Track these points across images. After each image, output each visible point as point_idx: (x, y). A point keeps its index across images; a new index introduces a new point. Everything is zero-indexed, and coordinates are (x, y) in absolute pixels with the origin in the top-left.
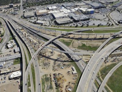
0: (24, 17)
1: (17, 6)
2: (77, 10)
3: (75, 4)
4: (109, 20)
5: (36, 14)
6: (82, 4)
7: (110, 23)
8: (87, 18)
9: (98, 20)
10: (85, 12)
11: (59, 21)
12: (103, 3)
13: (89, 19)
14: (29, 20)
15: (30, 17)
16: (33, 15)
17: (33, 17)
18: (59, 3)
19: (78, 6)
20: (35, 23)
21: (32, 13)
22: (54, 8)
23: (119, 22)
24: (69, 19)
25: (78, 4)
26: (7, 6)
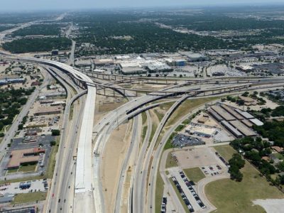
0: (75, 65)
1: (65, 54)
13: (171, 70)
21: (88, 62)
26: (48, 53)
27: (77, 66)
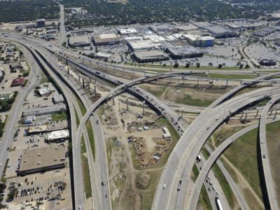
0: (69, 45)
1: (53, 24)
2: (179, 38)
3: (176, 27)
4: (242, 58)
5: (93, 41)
6: (190, 27)
7: (242, 62)
8: (198, 52)
9: (220, 57)
10: (194, 41)
11: (140, 56)
12: (233, 28)
13: (201, 55)
14: (80, 51)
15: (82, 46)
16: (88, 41)
17: (88, 45)
18: (142, 23)
19: (182, 30)
20: (92, 56)
21: (85, 39)
22: (132, 31)
23: (262, 63)
24: (161, 53)
25: (180, 28)
26: (31, 23)
27: (72, 46)
